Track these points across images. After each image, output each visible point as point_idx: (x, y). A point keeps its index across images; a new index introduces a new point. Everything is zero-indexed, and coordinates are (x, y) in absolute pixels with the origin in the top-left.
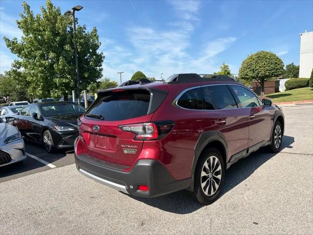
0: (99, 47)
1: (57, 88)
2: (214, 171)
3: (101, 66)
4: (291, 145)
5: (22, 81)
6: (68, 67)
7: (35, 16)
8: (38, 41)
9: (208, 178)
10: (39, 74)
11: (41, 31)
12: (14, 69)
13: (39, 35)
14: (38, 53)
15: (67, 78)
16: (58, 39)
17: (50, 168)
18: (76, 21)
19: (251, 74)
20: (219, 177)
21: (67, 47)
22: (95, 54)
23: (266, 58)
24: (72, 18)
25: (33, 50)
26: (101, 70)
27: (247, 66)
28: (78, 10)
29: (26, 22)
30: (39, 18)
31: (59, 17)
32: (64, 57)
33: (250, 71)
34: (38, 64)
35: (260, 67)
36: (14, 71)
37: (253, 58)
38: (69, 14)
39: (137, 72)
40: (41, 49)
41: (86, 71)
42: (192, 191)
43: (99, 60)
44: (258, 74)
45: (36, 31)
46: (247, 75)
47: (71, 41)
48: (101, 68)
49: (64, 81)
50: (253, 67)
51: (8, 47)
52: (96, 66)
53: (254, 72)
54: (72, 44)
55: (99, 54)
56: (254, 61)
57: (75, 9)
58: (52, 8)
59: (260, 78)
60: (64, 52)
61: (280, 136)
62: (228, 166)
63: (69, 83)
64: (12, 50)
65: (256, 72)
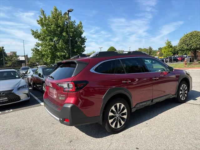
0: (83, 33)
1: (59, 58)
2: (120, 113)
3: (84, 44)
4: (196, 98)
5: (40, 54)
6: (65, 46)
7: (47, 17)
8: (48, 31)
9: (115, 117)
10: (49, 50)
11: (50, 25)
12: (36, 47)
13: (49, 27)
14: (48, 38)
15: (64, 52)
16: (59, 29)
17: (41, 105)
18: (69, 18)
19: (185, 47)
20: (125, 117)
21: (64, 34)
22: (81, 37)
23: (198, 36)
24: (67, 17)
25: (46, 36)
26: (85, 47)
27: (183, 41)
28: (71, 11)
29: (41, 20)
30: (49, 18)
31: (60, 17)
32: (63, 40)
33: (185, 45)
34: (48, 44)
35: (193, 42)
36: (35, 49)
37: (188, 36)
38: (66, 14)
39: (111, 47)
40: (50, 36)
41: (75, 48)
42: (101, 124)
43: (83, 41)
44: (191, 47)
45: (47, 25)
46: (183, 48)
47: (67, 30)
48: (84, 46)
49: (62, 54)
50: (187, 42)
51: (33, 35)
52: (82, 45)
53: (188, 46)
54: (67, 32)
55: (83, 37)
56: (188, 38)
57: (69, 11)
58: (56, 11)
59: (193, 49)
60: (63, 37)
61: (186, 92)
62: (133, 110)
63: (65, 55)
64: (35, 37)
65: (190, 46)
